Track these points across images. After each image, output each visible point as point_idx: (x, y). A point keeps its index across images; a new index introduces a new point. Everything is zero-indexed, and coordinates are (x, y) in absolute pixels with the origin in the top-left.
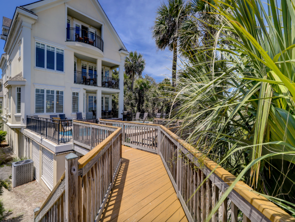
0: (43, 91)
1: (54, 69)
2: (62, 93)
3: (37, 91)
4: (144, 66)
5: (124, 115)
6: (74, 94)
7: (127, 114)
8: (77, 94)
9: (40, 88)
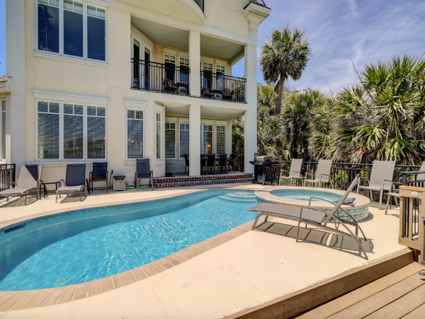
0: (55, 107)
1: (81, 55)
2: (102, 111)
3: (42, 106)
4: (308, 57)
5: (256, 167)
6: (131, 114)
7: (265, 164)
8: (140, 114)
9: (49, 99)
